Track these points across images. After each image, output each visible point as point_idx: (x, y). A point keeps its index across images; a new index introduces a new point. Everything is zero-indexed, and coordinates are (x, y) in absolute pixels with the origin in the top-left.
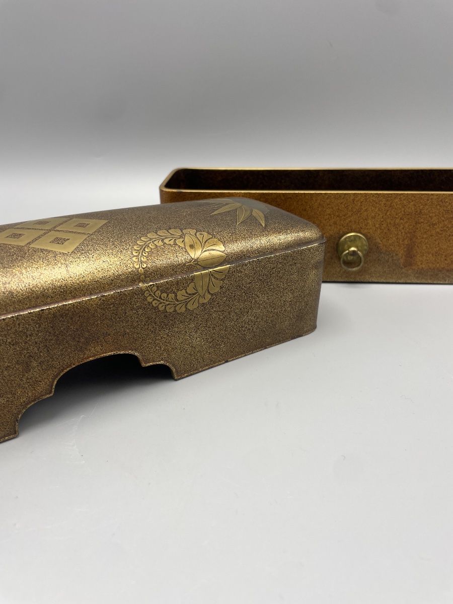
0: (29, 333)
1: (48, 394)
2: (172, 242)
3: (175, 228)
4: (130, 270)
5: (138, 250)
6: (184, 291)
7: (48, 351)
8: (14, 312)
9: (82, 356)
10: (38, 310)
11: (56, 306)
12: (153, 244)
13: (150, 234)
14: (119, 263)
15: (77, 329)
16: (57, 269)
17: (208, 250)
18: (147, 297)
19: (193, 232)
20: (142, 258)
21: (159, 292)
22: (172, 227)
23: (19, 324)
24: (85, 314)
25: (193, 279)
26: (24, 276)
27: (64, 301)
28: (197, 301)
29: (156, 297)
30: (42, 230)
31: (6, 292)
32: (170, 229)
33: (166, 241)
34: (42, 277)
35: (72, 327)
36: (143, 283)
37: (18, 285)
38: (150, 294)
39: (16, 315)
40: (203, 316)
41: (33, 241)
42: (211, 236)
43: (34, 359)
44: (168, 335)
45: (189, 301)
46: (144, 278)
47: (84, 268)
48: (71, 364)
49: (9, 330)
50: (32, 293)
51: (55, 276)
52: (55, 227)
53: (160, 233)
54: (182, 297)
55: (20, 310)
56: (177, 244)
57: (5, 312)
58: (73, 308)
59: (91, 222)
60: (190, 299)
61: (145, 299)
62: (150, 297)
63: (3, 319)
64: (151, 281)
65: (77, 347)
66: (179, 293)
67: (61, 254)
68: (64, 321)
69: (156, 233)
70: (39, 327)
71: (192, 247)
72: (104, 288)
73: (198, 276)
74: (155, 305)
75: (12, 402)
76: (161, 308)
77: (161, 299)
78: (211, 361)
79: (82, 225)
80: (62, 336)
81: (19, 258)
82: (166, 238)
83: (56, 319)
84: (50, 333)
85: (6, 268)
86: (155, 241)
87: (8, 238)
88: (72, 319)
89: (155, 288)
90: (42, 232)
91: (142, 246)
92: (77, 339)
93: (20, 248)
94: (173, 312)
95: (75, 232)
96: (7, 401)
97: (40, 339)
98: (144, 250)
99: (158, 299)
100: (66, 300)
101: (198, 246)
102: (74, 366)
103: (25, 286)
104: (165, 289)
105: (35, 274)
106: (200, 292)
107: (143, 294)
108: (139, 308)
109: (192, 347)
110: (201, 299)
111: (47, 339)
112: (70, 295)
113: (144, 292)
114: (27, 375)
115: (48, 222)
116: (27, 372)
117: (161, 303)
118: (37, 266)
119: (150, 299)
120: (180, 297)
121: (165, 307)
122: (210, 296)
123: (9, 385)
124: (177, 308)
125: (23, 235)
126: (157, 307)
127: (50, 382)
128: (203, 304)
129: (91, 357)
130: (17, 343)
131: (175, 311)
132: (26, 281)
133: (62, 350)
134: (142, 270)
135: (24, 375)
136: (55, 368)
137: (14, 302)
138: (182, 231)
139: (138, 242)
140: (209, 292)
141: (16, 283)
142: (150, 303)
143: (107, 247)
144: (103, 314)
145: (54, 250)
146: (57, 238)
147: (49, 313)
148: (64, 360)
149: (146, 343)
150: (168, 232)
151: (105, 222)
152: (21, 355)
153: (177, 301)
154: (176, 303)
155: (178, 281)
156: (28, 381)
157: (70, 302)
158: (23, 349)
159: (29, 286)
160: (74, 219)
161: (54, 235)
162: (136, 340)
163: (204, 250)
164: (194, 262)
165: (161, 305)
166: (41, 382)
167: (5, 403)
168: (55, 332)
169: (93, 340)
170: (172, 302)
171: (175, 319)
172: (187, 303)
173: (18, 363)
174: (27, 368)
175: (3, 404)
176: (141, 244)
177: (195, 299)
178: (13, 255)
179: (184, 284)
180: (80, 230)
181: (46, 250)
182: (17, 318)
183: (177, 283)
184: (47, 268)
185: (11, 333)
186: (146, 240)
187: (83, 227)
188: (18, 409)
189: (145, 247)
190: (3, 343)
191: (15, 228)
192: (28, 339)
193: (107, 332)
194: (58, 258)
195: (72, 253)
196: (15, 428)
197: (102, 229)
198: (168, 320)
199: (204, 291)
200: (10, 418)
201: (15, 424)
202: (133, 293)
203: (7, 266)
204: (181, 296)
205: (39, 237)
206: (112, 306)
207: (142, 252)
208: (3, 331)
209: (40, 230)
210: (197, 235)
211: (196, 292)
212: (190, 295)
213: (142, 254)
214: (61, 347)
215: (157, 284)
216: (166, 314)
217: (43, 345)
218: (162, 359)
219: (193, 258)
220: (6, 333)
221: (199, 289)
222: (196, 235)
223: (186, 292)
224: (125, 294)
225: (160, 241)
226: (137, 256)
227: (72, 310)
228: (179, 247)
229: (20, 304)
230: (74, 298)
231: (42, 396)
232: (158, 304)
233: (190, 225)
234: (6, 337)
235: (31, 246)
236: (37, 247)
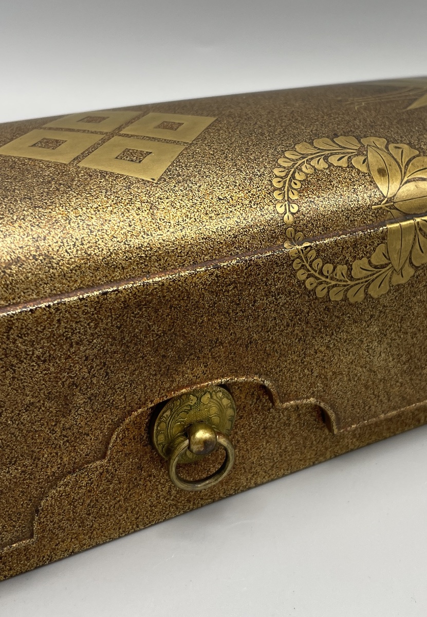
0: (76, 338)
1: (98, 459)
2: (343, 163)
3: (346, 134)
4: (268, 217)
5: (281, 177)
6: (365, 260)
7: (107, 374)
8: (52, 296)
9: (168, 385)
10: (96, 293)
11: (130, 286)
12: (308, 166)
13: (300, 146)
14: (247, 202)
15: (164, 332)
16: (132, 212)
17: (414, 180)
18: (296, 271)
19: (381, 142)
20: (290, 192)
21: (319, 261)
22: (339, 133)
23: (59, 321)
24: (182, 303)
25: (383, 237)
26: (72, 225)
27: (144, 276)
28: (387, 279)
29: (312, 272)
30: (96, 133)
31: (39, 255)
32: (336, 136)
33: (333, 160)
34: (105, 227)
35: (155, 328)
36: (292, 243)
37: (62, 242)
38: (303, 265)
39: (56, 302)
40: (396, 311)
41: (84, 155)
42: (417, 152)
43: (80, 389)
44: (328, 347)
45: (373, 281)
46: (293, 232)
47: (184, 211)
48: (147, 400)
49: (39, 332)
50: (88, 259)
51: (130, 226)
52: (120, 128)
53: (319, 143)
54: (360, 272)
55: (63, 293)
56: (353, 167)
57: (35, 296)
58: (162, 291)
59: (186, 120)
60: (375, 276)
61: (294, 274)
62: (302, 271)
63: (31, 310)
64: (306, 239)
65: (160, 367)
66: (356, 265)
67: (138, 181)
68: (141, 316)
69: (312, 144)
70: (96, 327)
71: (382, 172)
72: (219, 251)
73: (394, 231)
74: (309, 287)
75: (31, 474)
76: (321, 293)
77: (322, 274)
78: (404, 399)
79: (171, 127)
80: (136, 344)
81: (62, 188)
82: (332, 154)
83: (127, 312)
84: (114, 339)
85: (39, 207)
86: (312, 159)
87: (34, 148)
88: (156, 311)
89: (313, 254)
90: (98, 138)
91: (289, 168)
92: (162, 352)
93: (61, 169)
94: (342, 300)
95: (159, 140)
96: (23, 472)
97: (96, 350)
98: (293, 177)
99: (317, 275)
100: (148, 274)
101: (394, 171)
102: (150, 405)
103: (74, 245)
104: (330, 256)
105: (93, 220)
106: (395, 262)
107: (291, 265)
108: (280, 292)
109: (370, 370)
110: (395, 275)
111: (107, 351)
112: (156, 264)
113: (293, 261)
114: (63, 420)
115: (104, 119)
116: (64, 416)
117: (321, 283)
118: (96, 206)
119: (301, 275)
120: (356, 273)
121: (328, 292)
122: (411, 271)
123: (29, 441)
124: (350, 294)
125: (64, 142)
126: (314, 290)
127: (104, 436)
128: (398, 285)
129: (183, 387)
130: (51, 358)
131: (345, 299)
132: (77, 234)
133: (132, 374)
134: (291, 217)
135: (58, 422)
136: (117, 408)
137: (52, 277)
138: (360, 142)
139: (280, 161)
140: (411, 263)
141: (57, 238)
142: (301, 283)
143: (223, 169)
144: (215, 303)
145: (126, 174)
146: (129, 150)
147: (117, 300)
148: (135, 393)
149: (286, 361)
150: (334, 142)
151: (211, 120)
152: (57, 382)
153: (352, 278)
154: (349, 282)
155: (356, 241)
156: (64, 433)
157: (157, 279)
158: (62, 370)
159: (82, 244)
160: (151, 114)
161: (119, 144)
162: (269, 355)
163: (406, 179)
164: (387, 202)
165: (320, 287)
166: (88, 435)
167: (18, 475)
168: (124, 338)
169: (191, 354)
170: (341, 281)
171: (343, 314)
172: (369, 284)
173: (49, 397)
174: (66, 406)
175: (15, 477)
176: (286, 165)
177: (384, 275)
178: (49, 182)
179: (366, 247)
180: (168, 135)
181: (112, 174)
182: (57, 309)
183: (355, 244)
184: (115, 211)
185: (42, 339)
186: (294, 157)
187: (172, 128)
188: (41, 488)
189: (294, 172)
190: (25, 358)
191: (45, 128)
192: (73, 350)
193: (217, 339)
194: (134, 190)
195: (159, 180)
196: (32, 526)
197: (209, 134)
198: (331, 317)
199: (402, 261)
200: (25, 505)
201: (33, 519)
202: (273, 263)
203: (40, 204)
204: (360, 267)
205: (95, 147)
206: (232, 287)
207: (290, 181)
208: (28, 334)
209: (92, 132)
210: (390, 148)
211: (387, 261)
212: (376, 267)
213: (290, 185)
214: (132, 368)
215: (317, 245)
216: (327, 304)
217: (98, 362)
218: (313, 395)
219: (385, 195)
220: (33, 338)
221: (394, 257)
222: (387, 148)
223: (370, 263)
224: (257, 265)
225: (322, 160)
226: (280, 189)
227: (160, 294)
228: (359, 172)
229: (64, 281)
230: (164, 270)
231: (88, 462)
232: (315, 285)
233: (371, 129)
234: (32, 345)
235: (81, 165)
236: (93, 167)
